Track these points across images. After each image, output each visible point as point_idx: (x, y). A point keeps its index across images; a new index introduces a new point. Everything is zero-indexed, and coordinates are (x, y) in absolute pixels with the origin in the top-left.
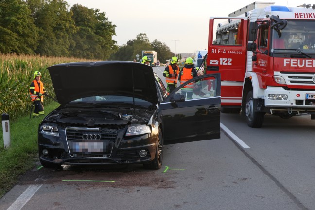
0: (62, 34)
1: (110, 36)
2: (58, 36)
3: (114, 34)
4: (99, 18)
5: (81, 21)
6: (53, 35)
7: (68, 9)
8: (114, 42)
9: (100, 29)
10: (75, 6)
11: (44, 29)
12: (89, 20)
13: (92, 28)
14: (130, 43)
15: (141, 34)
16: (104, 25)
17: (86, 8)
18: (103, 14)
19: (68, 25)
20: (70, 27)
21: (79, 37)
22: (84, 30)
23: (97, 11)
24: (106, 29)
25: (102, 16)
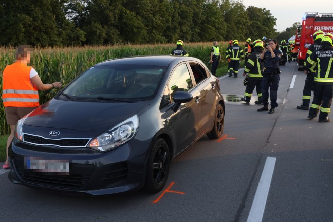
0: (241, 26)
1: (273, 26)
2: (238, 28)
3: (276, 24)
4: (265, 14)
5: (253, 17)
6: (235, 28)
7: (245, 9)
8: (275, 30)
9: (266, 22)
10: (249, 7)
11: (230, 24)
12: (258, 16)
13: (260, 21)
14: (288, 30)
15: (296, 23)
16: (269, 19)
17: (257, 8)
18: (268, 11)
19: (244, 21)
20: (246, 22)
21: (251, 28)
22: (255, 23)
23: (264, 9)
24: (270, 22)
25: (268, 13)
